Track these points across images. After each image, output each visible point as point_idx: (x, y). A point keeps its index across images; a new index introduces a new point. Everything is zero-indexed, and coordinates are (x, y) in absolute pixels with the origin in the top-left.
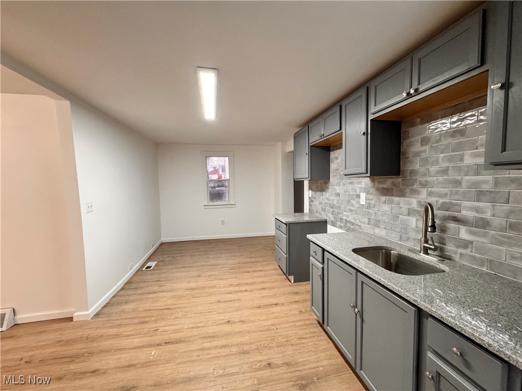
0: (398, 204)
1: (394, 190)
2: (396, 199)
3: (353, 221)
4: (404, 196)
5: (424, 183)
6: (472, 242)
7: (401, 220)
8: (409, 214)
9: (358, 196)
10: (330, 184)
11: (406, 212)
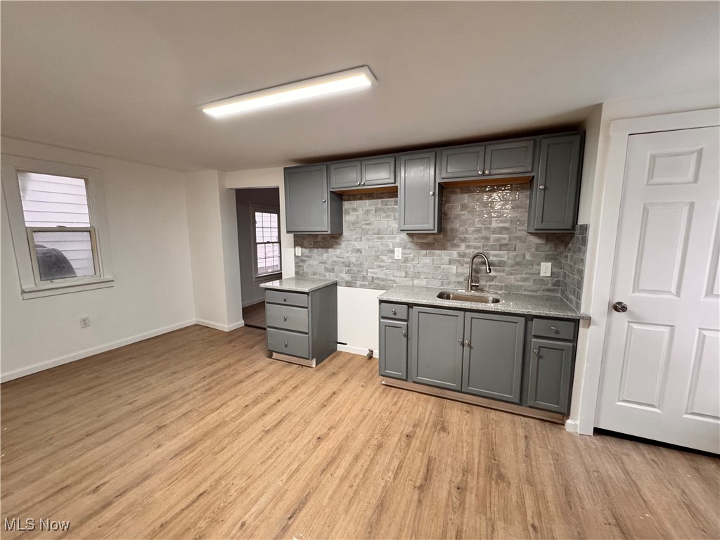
0: (440, 256)
1: (436, 244)
2: (438, 252)
3: (383, 277)
4: (445, 250)
5: (463, 238)
6: (496, 277)
7: (443, 269)
8: (450, 264)
9: (393, 252)
10: (343, 239)
11: (447, 262)
